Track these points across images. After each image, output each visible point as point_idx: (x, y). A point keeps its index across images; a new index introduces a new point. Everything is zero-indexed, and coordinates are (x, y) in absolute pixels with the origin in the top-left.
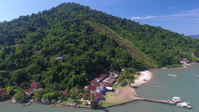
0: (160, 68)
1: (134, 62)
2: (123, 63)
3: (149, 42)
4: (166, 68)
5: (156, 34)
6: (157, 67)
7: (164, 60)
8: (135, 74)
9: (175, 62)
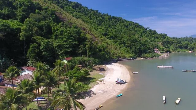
0: (134, 58)
1: (90, 45)
2: (66, 48)
3: (112, 28)
4: (142, 58)
5: (118, 24)
6: (130, 57)
7: (138, 47)
8: (94, 69)
9: (150, 51)
